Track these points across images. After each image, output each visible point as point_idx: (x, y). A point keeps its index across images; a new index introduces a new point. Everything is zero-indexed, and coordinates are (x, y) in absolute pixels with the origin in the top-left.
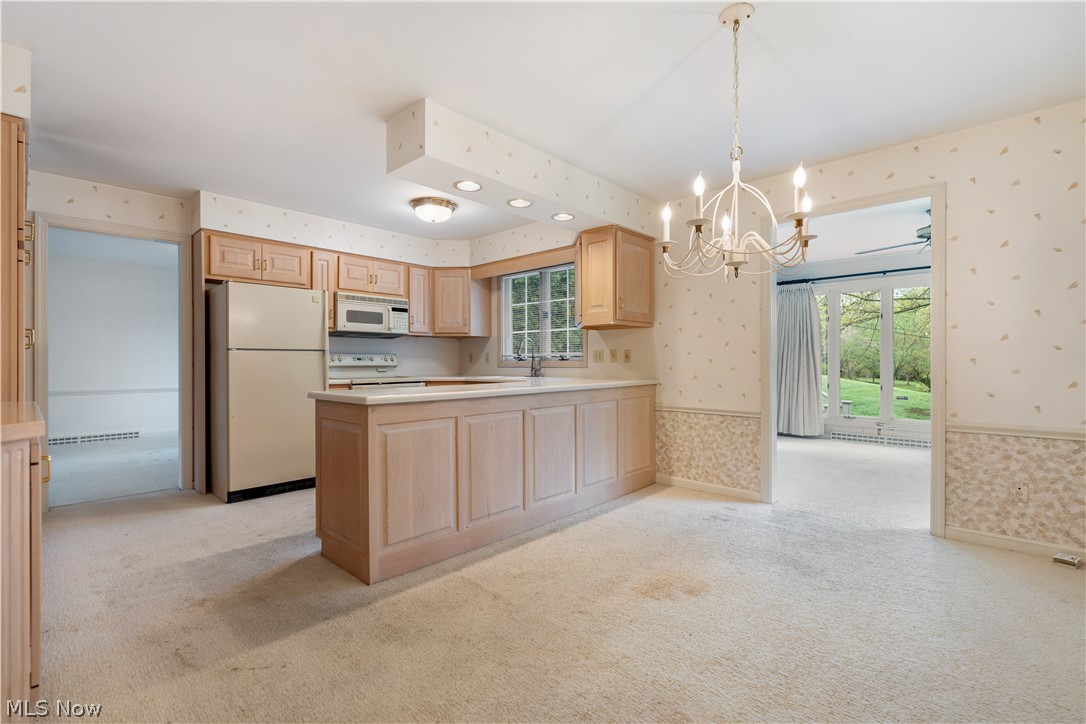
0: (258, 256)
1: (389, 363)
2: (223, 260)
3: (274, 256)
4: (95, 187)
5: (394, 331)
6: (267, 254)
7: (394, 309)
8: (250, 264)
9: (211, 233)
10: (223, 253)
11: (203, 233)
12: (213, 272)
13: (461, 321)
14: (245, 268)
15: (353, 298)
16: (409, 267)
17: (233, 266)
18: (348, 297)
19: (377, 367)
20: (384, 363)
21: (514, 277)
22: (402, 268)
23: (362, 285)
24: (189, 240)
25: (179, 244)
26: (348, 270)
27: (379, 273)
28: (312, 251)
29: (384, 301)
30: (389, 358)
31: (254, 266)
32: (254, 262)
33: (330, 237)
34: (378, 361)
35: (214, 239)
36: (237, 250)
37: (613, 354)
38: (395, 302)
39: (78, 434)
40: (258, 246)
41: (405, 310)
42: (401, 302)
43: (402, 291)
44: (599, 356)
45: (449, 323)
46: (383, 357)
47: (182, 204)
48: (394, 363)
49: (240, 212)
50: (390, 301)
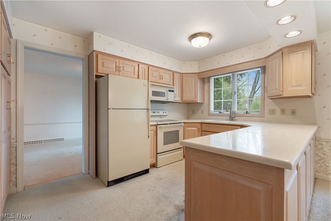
0: (118, 65)
1: (165, 114)
2: (103, 66)
3: (124, 65)
4: (46, 30)
5: (169, 100)
6: (121, 63)
7: (169, 91)
8: (114, 68)
9: (98, 53)
10: (103, 63)
11: (94, 53)
12: (99, 72)
13: (194, 96)
14: (112, 70)
15: (155, 85)
16: (174, 72)
17: (107, 69)
18: (152, 85)
19: (160, 116)
20: (163, 114)
21: (215, 77)
22: (171, 73)
23: (157, 80)
24: (88, 56)
25: (83, 59)
26: (152, 73)
27: (163, 74)
28: (139, 63)
29: (165, 87)
30: (165, 111)
31: (116, 69)
32: (116, 68)
33: (146, 58)
34: (161, 113)
35: (99, 55)
36: (109, 62)
37: (283, 111)
38: (169, 87)
39: (43, 139)
40: (117, 60)
41: (173, 91)
42: (171, 88)
43: (171, 83)
44: (272, 112)
45: (188, 97)
46: (163, 111)
47: (84, 41)
48: (166, 114)
49: (110, 43)
50: (167, 87)
